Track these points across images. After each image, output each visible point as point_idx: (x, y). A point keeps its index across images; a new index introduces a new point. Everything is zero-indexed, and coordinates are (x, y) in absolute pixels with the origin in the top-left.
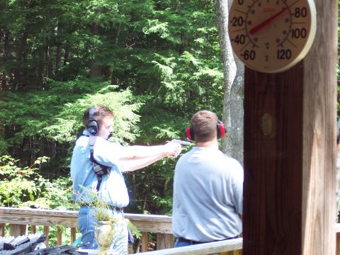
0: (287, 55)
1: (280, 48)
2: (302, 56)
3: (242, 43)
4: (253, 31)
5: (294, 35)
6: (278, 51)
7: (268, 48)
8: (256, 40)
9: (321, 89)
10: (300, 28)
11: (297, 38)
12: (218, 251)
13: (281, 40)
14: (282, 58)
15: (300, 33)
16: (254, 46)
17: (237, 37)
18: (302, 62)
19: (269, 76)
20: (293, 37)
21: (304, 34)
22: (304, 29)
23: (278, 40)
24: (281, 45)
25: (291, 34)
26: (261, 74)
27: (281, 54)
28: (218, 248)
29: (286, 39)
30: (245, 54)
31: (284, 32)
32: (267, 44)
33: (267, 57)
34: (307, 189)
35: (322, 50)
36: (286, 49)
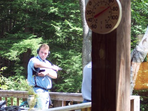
0: (110, 26)
1: (107, 24)
2: (116, 27)
3: (91, 21)
4: (96, 16)
5: (112, 18)
6: (106, 25)
7: (102, 23)
8: (97, 20)
9: (124, 41)
10: (115, 15)
11: (114, 19)
13: (107, 20)
14: (107, 28)
15: (115, 17)
16: (96, 22)
17: (89, 19)
18: (116, 29)
19: (102, 35)
20: (112, 19)
21: (117, 18)
22: (117, 16)
23: (106, 20)
24: (107, 22)
25: (111, 18)
26: (98, 34)
27: (107, 26)
28: (81, 107)
29: (109, 20)
30: (92, 26)
31: (109, 17)
32: (102, 22)
33: (101, 27)
34: (118, 82)
35: (124, 24)
36: (109, 24)
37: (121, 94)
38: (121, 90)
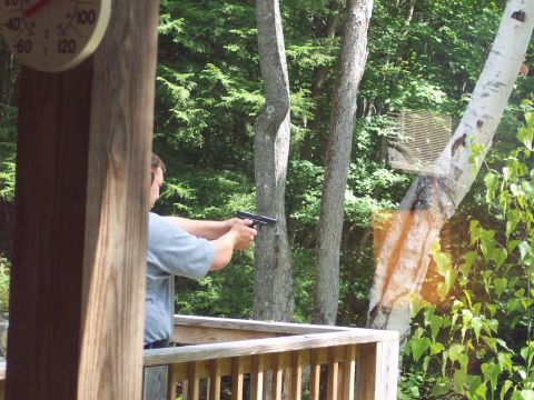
0: (71, 47)
1: (62, 38)
3: (16, 29)
4: (29, 12)
5: (80, 21)
6: (60, 42)
7: (47, 36)
8: (33, 25)
9: (123, 97)
10: (87, 11)
11: (83, 23)
12: (170, 361)
13: (64, 27)
14: (64, 51)
15: (87, 17)
16: (31, 33)
17: (10, 21)
18: (91, 58)
19: (50, 74)
20: (78, 22)
21: (91, 18)
22: (92, 12)
23: (60, 26)
24: (63, 33)
25: (76, 18)
26: (40, 74)
27: (62, 46)
29: (70, 25)
30: (20, 45)
31: (68, 15)
32: (47, 31)
33: (45, 50)
36: (68, 38)
37: (107, 275)
38: (104, 264)
